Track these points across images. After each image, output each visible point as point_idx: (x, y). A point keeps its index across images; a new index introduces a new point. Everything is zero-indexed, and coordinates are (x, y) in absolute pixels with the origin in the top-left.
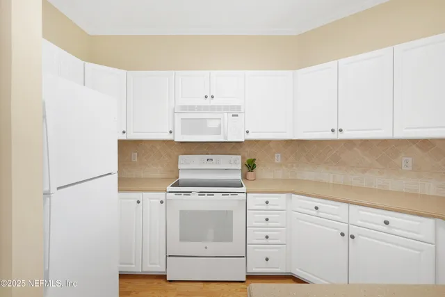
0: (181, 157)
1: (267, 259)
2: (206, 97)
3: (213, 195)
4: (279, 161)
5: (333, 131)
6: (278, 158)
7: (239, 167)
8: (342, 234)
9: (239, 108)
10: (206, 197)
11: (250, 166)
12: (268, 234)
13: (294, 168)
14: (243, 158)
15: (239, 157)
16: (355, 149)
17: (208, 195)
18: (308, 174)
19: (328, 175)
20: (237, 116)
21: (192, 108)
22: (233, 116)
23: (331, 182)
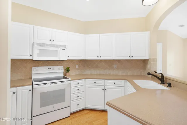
0: (33, 68)
1: (78, 105)
2: (50, 40)
3: (57, 83)
4: (78, 68)
5: (98, 57)
6: (77, 66)
7: (63, 71)
8: (103, 89)
9: (65, 46)
10: (54, 84)
11: (67, 70)
12: (78, 95)
13: (83, 70)
14: (64, 67)
15: (63, 67)
16: (103, 63)
17: (55, 84)
18: (88, 72)
19: (94, 72)
20: (65, 49)
21: (44, 45)
22: (63, 49)
23: (95, 74)
